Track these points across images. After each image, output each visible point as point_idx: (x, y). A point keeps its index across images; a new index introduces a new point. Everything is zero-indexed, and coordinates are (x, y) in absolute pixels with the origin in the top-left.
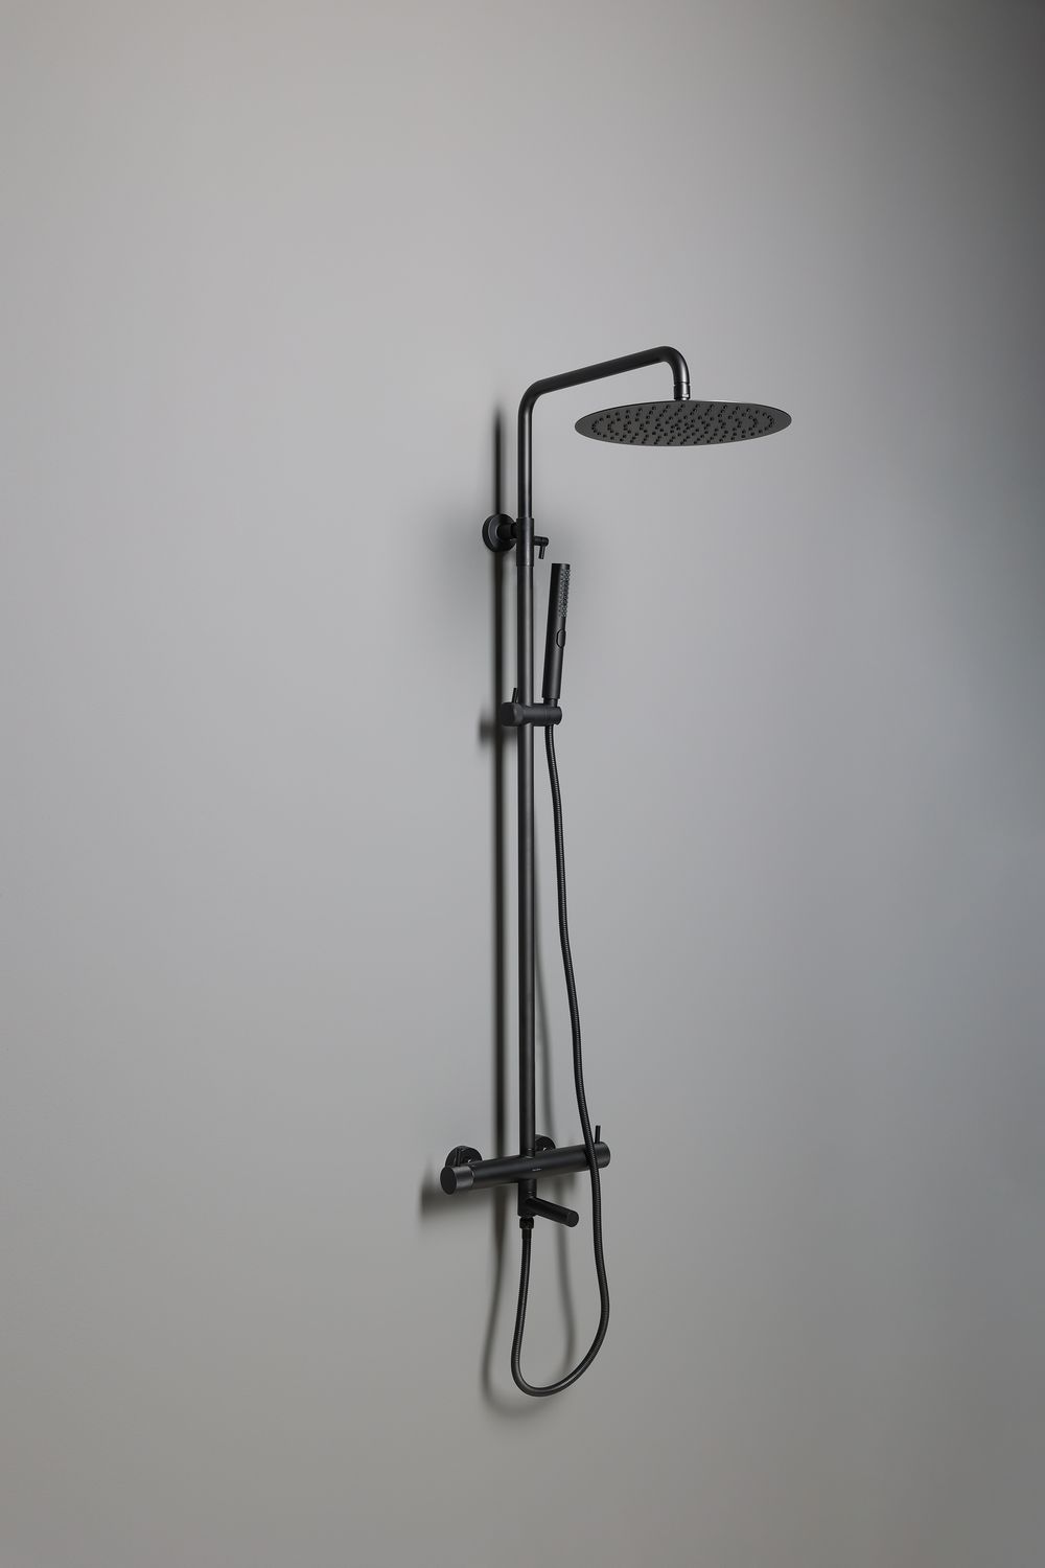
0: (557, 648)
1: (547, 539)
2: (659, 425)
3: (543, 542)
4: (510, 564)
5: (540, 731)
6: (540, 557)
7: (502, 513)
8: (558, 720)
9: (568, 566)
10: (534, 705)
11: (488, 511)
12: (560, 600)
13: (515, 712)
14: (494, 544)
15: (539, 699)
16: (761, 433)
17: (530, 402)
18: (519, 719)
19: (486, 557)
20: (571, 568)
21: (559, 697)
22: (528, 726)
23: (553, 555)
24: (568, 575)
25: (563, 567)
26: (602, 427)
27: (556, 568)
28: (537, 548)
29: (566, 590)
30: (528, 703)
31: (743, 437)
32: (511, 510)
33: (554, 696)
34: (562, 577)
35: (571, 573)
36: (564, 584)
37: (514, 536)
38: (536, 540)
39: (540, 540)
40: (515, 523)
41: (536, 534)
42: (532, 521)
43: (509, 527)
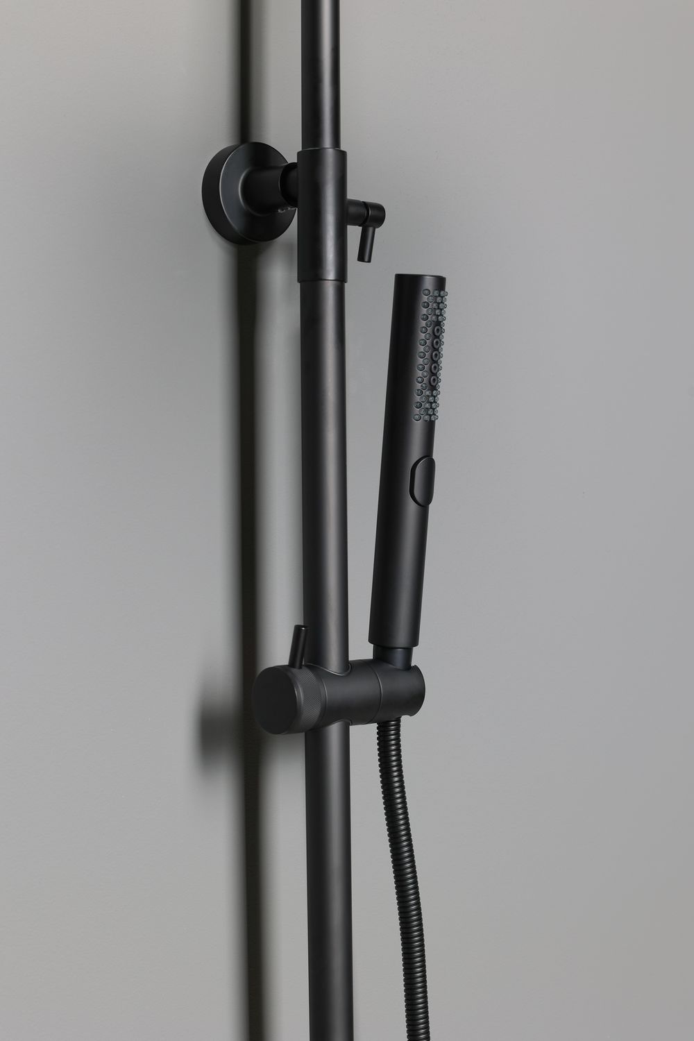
0: (411, 509)
1: (380, 209)
3: (371, 216)
5: (364, 737)
6: (361, 258)
7: (255, 140)
8: (414, 701)
9: (440, 282)
10: (351, 668)
12: (420, 373)
13: (300, 693)
14: (235, 222)
15: (362, 649)
18: (310, 712)
19: (211, 257)
20: (448, 287)
21: (414, 640)
22: (334, 730)
23: (397, 251)
24: (440, 306)
25: (428, 284)
27: (407, 288)
28: (354, 233)
29: (436, 348)
30: (333, 664)
33: (401, 638)
34: (424, 311)
35: (449, 300)
36: (429, 330)
37: (291, 200)
38: (352, 210)
39: (363, 211)
40: (293, 166)
41: (352, 194)
42: (342, 157)
43: (277, 174)
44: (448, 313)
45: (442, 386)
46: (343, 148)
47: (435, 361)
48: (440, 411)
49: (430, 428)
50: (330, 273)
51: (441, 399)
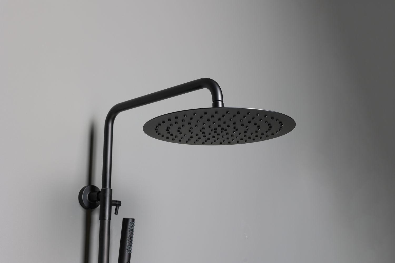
1: (120, 202)
2: (203, 128)
3: (118, 204)
4: (96, 217)
6: (115, 214)
7: (92, 184)
9: (133, 220)
11: (83, 183)
12: (128, 242)
14: (86, 204)
16: (273, 136)
17: (113, 116)
19: (80, 212)
20: (135, 221)
23: (124, 212)
24: (133, 226)
25: (130, 221)
26: (162, 129)
27: (125, 221)
28: (114, 208)
29: (131, 236)
31: (261, 138)
32: (98, 183)
34: (129, 227)
35: (135, 224)
36: (130, 231)
37: (99, 200)
38: (113, 203)
39: (116, 203)
40: (100, 192)
41: (113, 199)
42: (111, 191)
43: (96, 194)
44: (135, 227)
45: (133, 245)
46: (111, 188)
47: (131, 239)
48: (132, 251)
49: (130, 255)
50: (107, 218)
51: (133, 248)
